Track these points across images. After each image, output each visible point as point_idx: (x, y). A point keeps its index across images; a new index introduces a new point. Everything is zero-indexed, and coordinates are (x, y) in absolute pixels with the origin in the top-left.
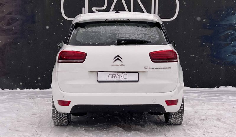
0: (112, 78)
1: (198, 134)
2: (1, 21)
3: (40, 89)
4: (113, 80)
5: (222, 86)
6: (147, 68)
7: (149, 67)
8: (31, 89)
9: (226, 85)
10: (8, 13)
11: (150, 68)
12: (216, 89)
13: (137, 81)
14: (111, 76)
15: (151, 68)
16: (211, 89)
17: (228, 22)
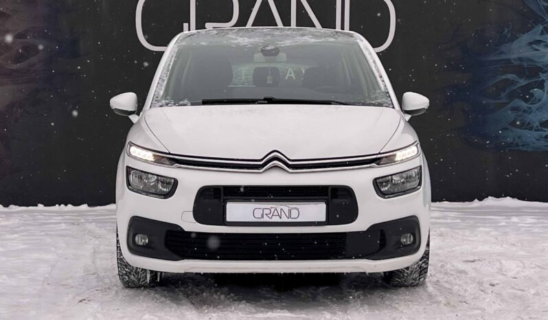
2: (2, 51)
3: (89, 206)
5: (490, 197)
8: (70, 206)
9: (498, 195)
10: (18, 34)
12: (476, 203)
16: (467, 204)
17: (504, 57)
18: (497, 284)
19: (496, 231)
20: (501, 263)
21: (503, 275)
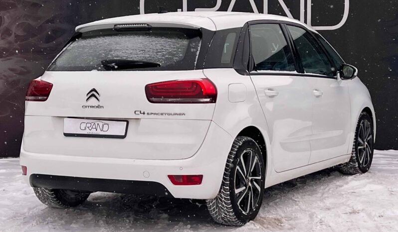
0: (85, 129)
4: (86, 133)
6: (139, 113)
7: (142, 112)
11: (144, 113)
13: (123, 137)
14: (83, 126)
15: (146, 114)
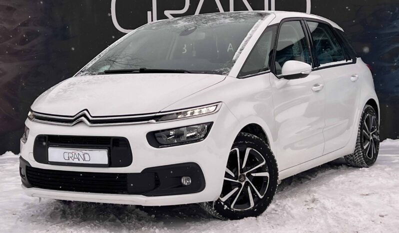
1: (362, 219)
5: (388, 139)
9: (394, 137)
18: (386, 215)
19: (389, 167)
20: (390, 196)
21: (391, 206)
